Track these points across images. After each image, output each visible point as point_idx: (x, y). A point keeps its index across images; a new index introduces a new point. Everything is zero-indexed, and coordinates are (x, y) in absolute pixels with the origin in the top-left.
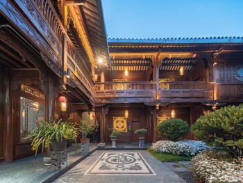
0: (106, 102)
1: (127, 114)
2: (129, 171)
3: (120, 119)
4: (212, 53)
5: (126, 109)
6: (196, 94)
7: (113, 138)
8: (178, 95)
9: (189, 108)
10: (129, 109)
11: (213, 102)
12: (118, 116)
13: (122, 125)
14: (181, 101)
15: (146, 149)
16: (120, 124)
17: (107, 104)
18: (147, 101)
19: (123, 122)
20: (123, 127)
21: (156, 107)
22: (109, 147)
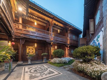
0: (24, 36)
1: (36, 45)
2: (49, 75)
3: (31, 47)
4: (68, 28)
5: (35, 42)
6: (64, 41)
7: (29, 58)
8: (59, 40)
9: (60, 46)
10: (37, 43)
11: (68, 45)
12: (30, 46)
13: (32, 51)
14: (60, 42)
15: (47, 63)
16: (31, 50)
17: (24, 38)
18: (47, 40)
19: (33, 49)
20: (33, 52)
21: (51, 43)
22: (26, 63)
